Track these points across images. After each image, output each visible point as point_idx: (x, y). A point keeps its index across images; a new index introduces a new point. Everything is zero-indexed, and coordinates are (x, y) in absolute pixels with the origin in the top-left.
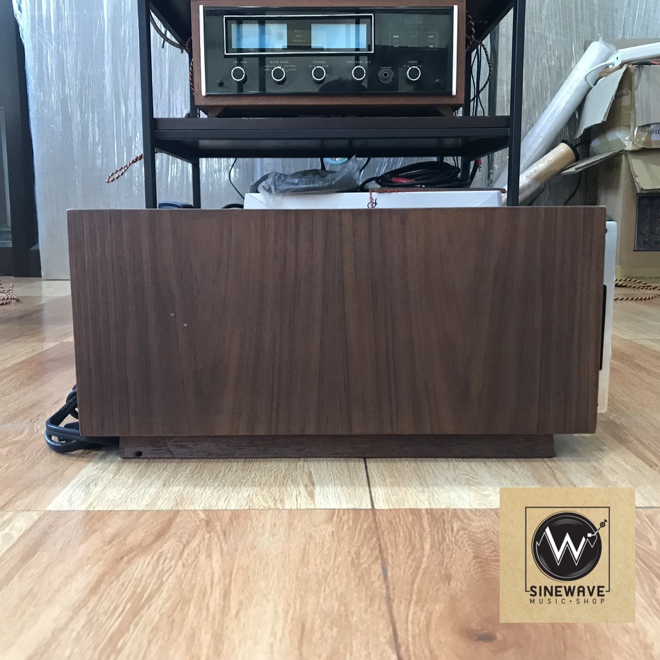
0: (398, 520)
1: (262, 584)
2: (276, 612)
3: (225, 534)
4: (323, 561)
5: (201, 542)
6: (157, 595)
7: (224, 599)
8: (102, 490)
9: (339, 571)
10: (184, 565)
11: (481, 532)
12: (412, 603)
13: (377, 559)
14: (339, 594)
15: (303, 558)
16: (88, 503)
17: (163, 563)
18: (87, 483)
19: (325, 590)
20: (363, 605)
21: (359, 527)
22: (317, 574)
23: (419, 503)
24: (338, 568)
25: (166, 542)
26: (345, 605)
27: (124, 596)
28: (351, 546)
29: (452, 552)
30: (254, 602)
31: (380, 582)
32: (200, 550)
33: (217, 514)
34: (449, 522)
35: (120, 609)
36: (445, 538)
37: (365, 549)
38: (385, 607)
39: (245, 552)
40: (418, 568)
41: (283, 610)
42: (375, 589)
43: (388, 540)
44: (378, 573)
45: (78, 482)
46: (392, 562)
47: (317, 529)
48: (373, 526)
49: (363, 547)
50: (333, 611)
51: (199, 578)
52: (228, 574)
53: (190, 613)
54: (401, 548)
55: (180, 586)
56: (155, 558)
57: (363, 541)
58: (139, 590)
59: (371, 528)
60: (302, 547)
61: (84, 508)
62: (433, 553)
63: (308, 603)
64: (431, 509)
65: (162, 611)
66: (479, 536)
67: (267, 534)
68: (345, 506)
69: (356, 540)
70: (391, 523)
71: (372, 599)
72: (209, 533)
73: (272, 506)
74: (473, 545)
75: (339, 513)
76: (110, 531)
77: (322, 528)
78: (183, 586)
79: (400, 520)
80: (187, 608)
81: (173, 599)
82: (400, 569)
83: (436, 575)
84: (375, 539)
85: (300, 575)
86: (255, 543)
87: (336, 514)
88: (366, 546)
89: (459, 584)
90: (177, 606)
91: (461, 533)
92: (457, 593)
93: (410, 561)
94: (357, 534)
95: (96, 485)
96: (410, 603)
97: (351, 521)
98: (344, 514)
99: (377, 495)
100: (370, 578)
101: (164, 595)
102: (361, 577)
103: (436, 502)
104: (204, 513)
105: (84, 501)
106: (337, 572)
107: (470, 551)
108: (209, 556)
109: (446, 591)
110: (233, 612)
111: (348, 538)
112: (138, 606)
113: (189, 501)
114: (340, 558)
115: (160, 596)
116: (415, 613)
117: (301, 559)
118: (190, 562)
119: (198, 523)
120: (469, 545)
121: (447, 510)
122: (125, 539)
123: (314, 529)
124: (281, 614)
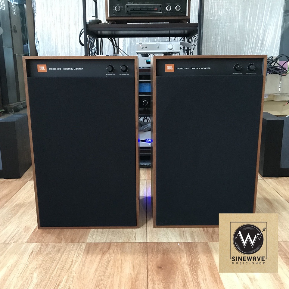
1: (127, 259)
3: (120, 248)
5: (116, 250)
7: (122, 261)
8: (96, 237)
9: (140, 256)
10: (114, 255)
11: (165, 248)
13: (146, 253)
14: (139, 260)
17: (111, 254)
18: (92, 236)
19: (137, 260)
23: (155, 241)
26: (140, 262)
27: (106, 260)
30: (126, 262)
31: (146, 258)
32: (116, 252)
33: (118, 243)
34: (160, 245)
35: (106, 263)
36: (159, 249)
38: (146, 263)
43: (149, 249)
44: (146, 256)
46: (149, 254)
50: (138, 263)
51: (117, 257)
53: (116, 264)
54: (151, 252)
55: (114, 259)
56: (109, 253)
58: (108, 259)
59: (146, 247)
61: (93, 242)
62: (156, 252)
63: (134, 262)
64: (158, 242)
65: (112, 263)
67: (128, 248)
68: (141, 242)
69: (143, 250)
70: (150, 246)
71: (144, 261)
72: (117, 248)
74: (163, 251)
76: (100, 247)
82: (150, 256)
84: (146, 249)
86: (126, 250)
87: (140, 244)
88: (145, 251)
90: (114, 262)
91: (162, 248)
92: (158, 260)
94: (143, 248)
95: (94, 236)
96: (150, 262)
97: (142, 245)
99: (148, 238)
101: (112, 260)
102: (143, 257)
104: (116, 243)
105: (93, 240)
108: (118, 253)
109: (156, 260)
110: (123, 263)
112: (108, 262)
113: (113, 240)
116: (151, 264)
119: (115, 246)
121: (160, 243)
122: (103, 249)
123: (136, 247)
124: (130, 264)
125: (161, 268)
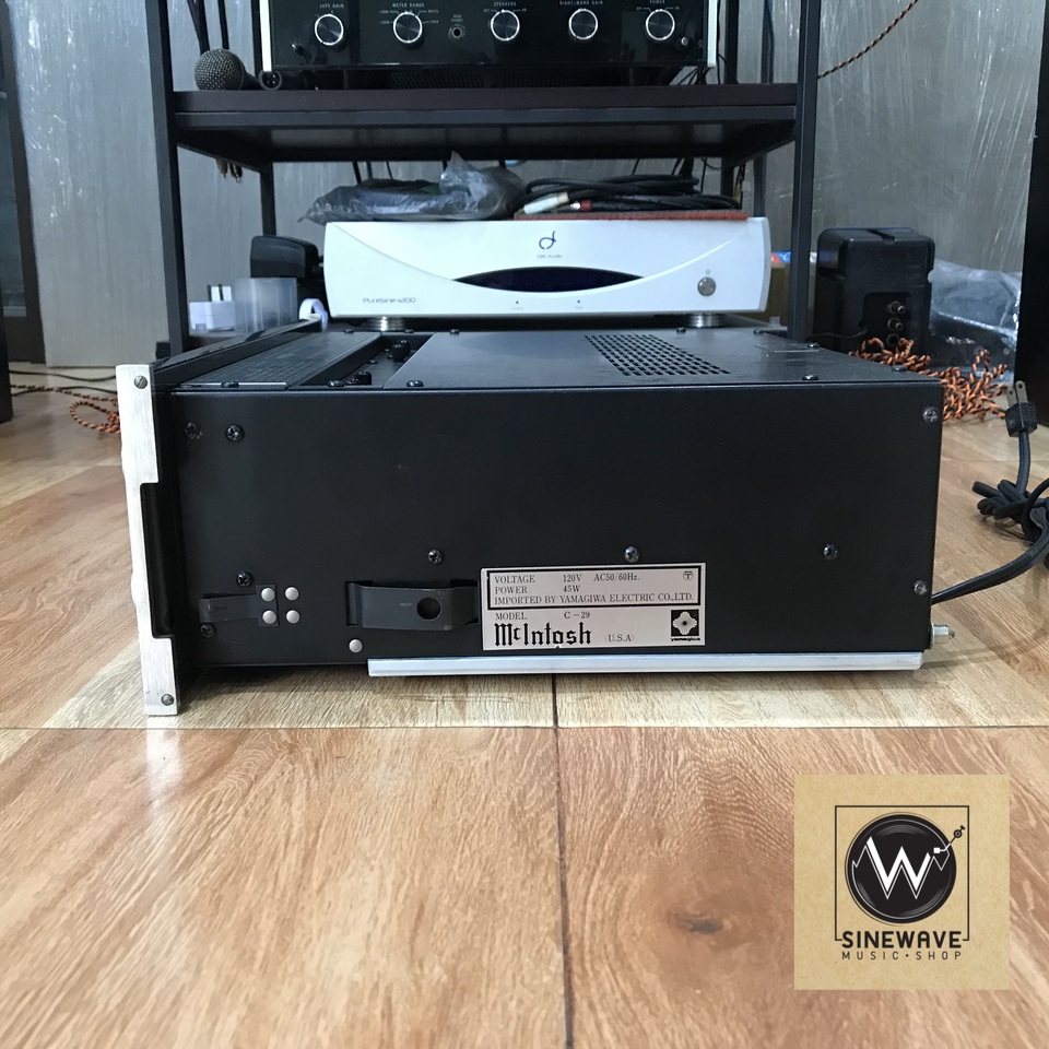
0: (592, 744)
1: (366, 843)
2: (381, 885)
3: (316, 766)
4: (465, 808)
5: (277, 778)
6: (200, 859)
7: (304, 866)
8: (133, 697)
9: (489, 823)
10: (246, 813)
11: (721, 764)
12: (598, 873)
13: (551, 804)
14: (484, 858)
15: (435, 802)
16: (108, 717)
17: (214, 811)
18: (109, 687)
19: (462, 852)
20: (520, 875)
21: (528, 756)
22: (453, 828)
23: (629, 718)
24: (488, 818)
25: (222, 778)
26: (491, 875)
27: (147, 859)
28: (512, 784)
29: (671, 794)
30: (350, 869)
31: (551, 840)
32: (274, 790)
33: (309, 735)
34: (673, 748)
35: (140, 879)
36: (663, 773)
37: (533, 791)
38: (554, 878)
39: (345, 793)
40: (614, 820)
41: (393, 883)
42: (542, 851)
43: (572, 774)
44: (550, 826)
45: (96, 684)
46: (575, 810)
47: (463, 757)
48: (552, 753)
49: (531, 787)
50: (471, 884)
51: (268, 832)
52: (314, 828)
53: (248, 886)
54: (591, 787)
55: (237, 846)
56: (204, 801)
57: (532, 777)
58: (173, 850)
59: (548, 757)
60: (436, 786)
61: (101, 724)
62: (641, 796)
63: (433, 873)
64: (646, 728)
65: (205, 883)
66: (717, 769)
67: (383, 766)
68: (511, 723)
69: (521, 775)
70: (581, 749)
71: (535, 866)
72: (292, 763)
73: (397, 720)
74: (705, 784)
75: (500, 734)
76: (138, 760)
77: (471, 756)
78: (242, 845)
79: (595, 744)
80: (244, 878)
81: (223, 864)
82: (586, 820)
83: (641, 829)
84: (552, 774)
85: (426, 829)
86: (363, 780)
87: (496, 735)
88: (536, 783)
89: (675, 844)
90: (229, 875)
91: (689, 765)
92: (669, 858)
93: (602, 810)
94: (525, 765)
95: (124, 689)
96: (594, 873)
97: (517, 746)
98: (508, 736)
99: (565, 705)
100: (536, 832)
101: (211, 857)
102: (522, 834)
103: (656, 716)
104: (289, 734)
105: (102, 714)
106: (486, 824)
107: (700, 792)
108: (288, 799)
109: (653, 854)
110: (315, 885)
111: (509, 772)
112: (168, 876)
113: (267, 715)
114: (493, 803)
115: (203, 860)
116: (599, 888)
117: (431, 802)
118: (257, 808)
119: (278, 749)
120: (700, 783)
121: (673, 729)
123: (458, 757)
124: (389, 888)
125: (708, 927)
